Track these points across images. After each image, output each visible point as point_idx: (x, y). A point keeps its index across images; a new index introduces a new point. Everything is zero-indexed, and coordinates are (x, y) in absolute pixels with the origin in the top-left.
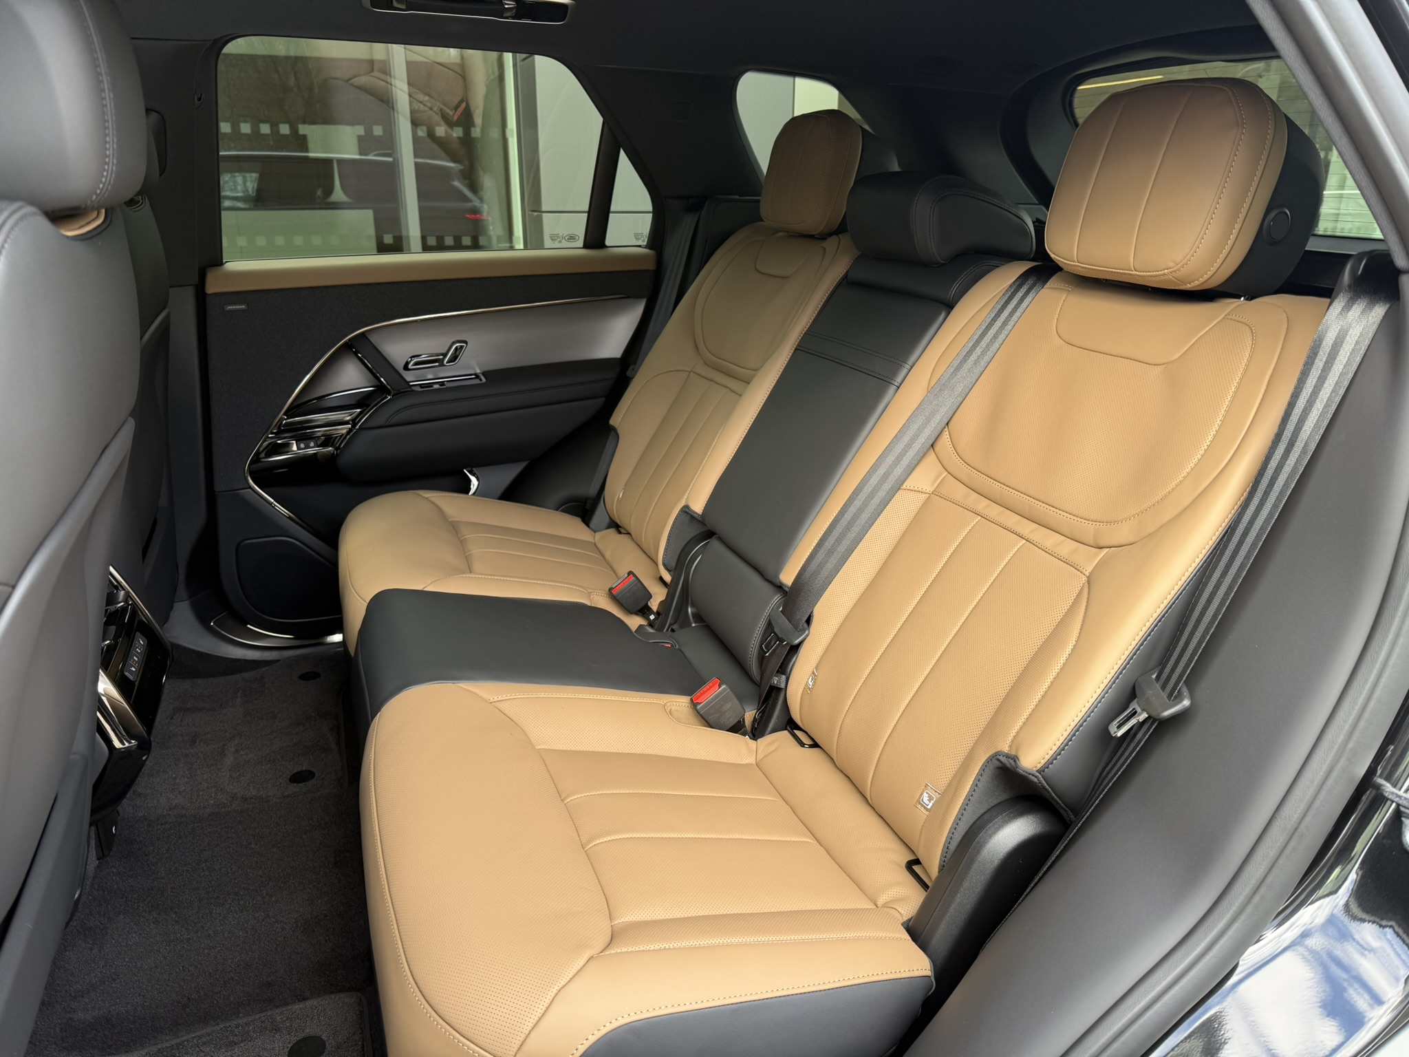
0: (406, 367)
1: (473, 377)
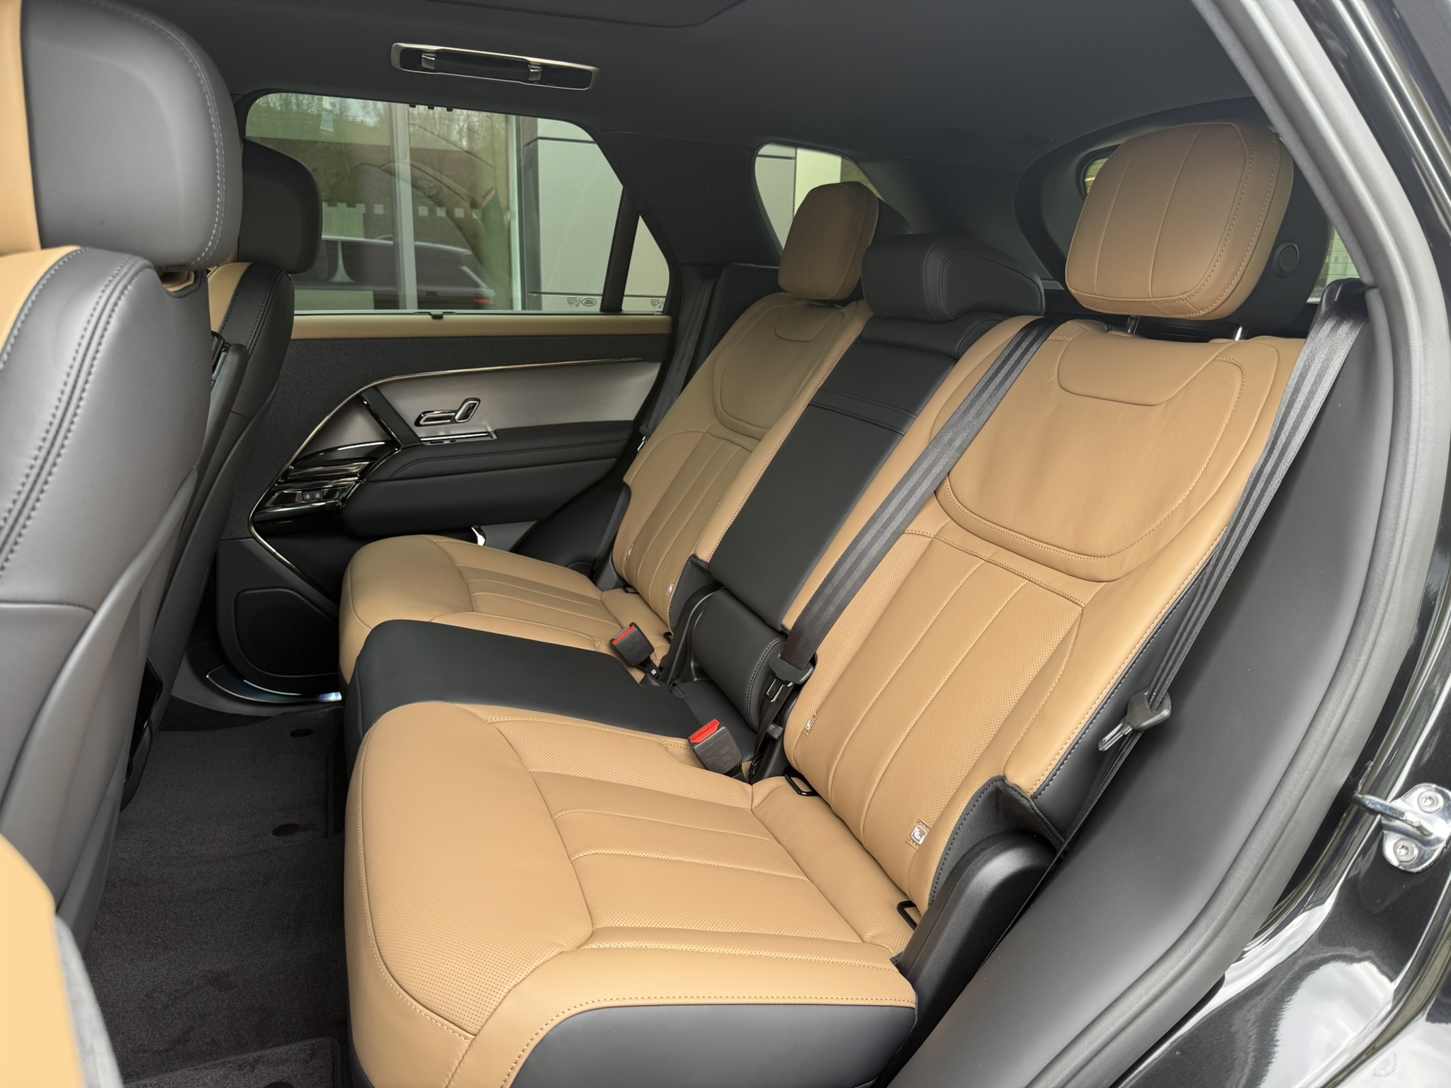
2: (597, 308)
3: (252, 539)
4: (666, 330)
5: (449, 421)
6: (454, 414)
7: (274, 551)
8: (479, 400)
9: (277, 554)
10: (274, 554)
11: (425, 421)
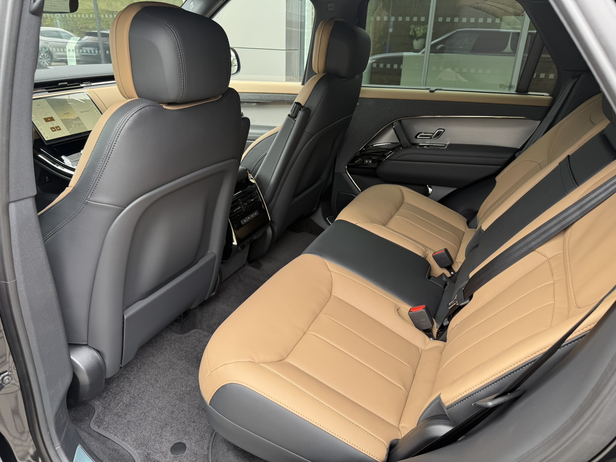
0: (416, 137)
1: (444, 145)
2: (513, 91)
3: (346, 174)
4: (546, 105)
5: (430, 137)
6: (432, 135)
7: (352, 179)
8: (444, 130)
9: (353, 181)
10: (352, 181)
11: (420, 136)
